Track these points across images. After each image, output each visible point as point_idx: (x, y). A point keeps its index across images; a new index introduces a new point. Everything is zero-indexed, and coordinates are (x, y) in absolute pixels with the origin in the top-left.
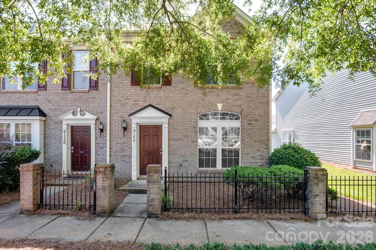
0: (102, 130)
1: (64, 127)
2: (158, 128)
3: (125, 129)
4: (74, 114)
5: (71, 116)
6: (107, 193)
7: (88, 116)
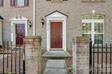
0: (31, 26)
1: (12, 25)
2: (60, 24)
3: (43, 23)
4: (17, 18)
5: (15, 19)
6: (36, 63)
7: (24, 19)
